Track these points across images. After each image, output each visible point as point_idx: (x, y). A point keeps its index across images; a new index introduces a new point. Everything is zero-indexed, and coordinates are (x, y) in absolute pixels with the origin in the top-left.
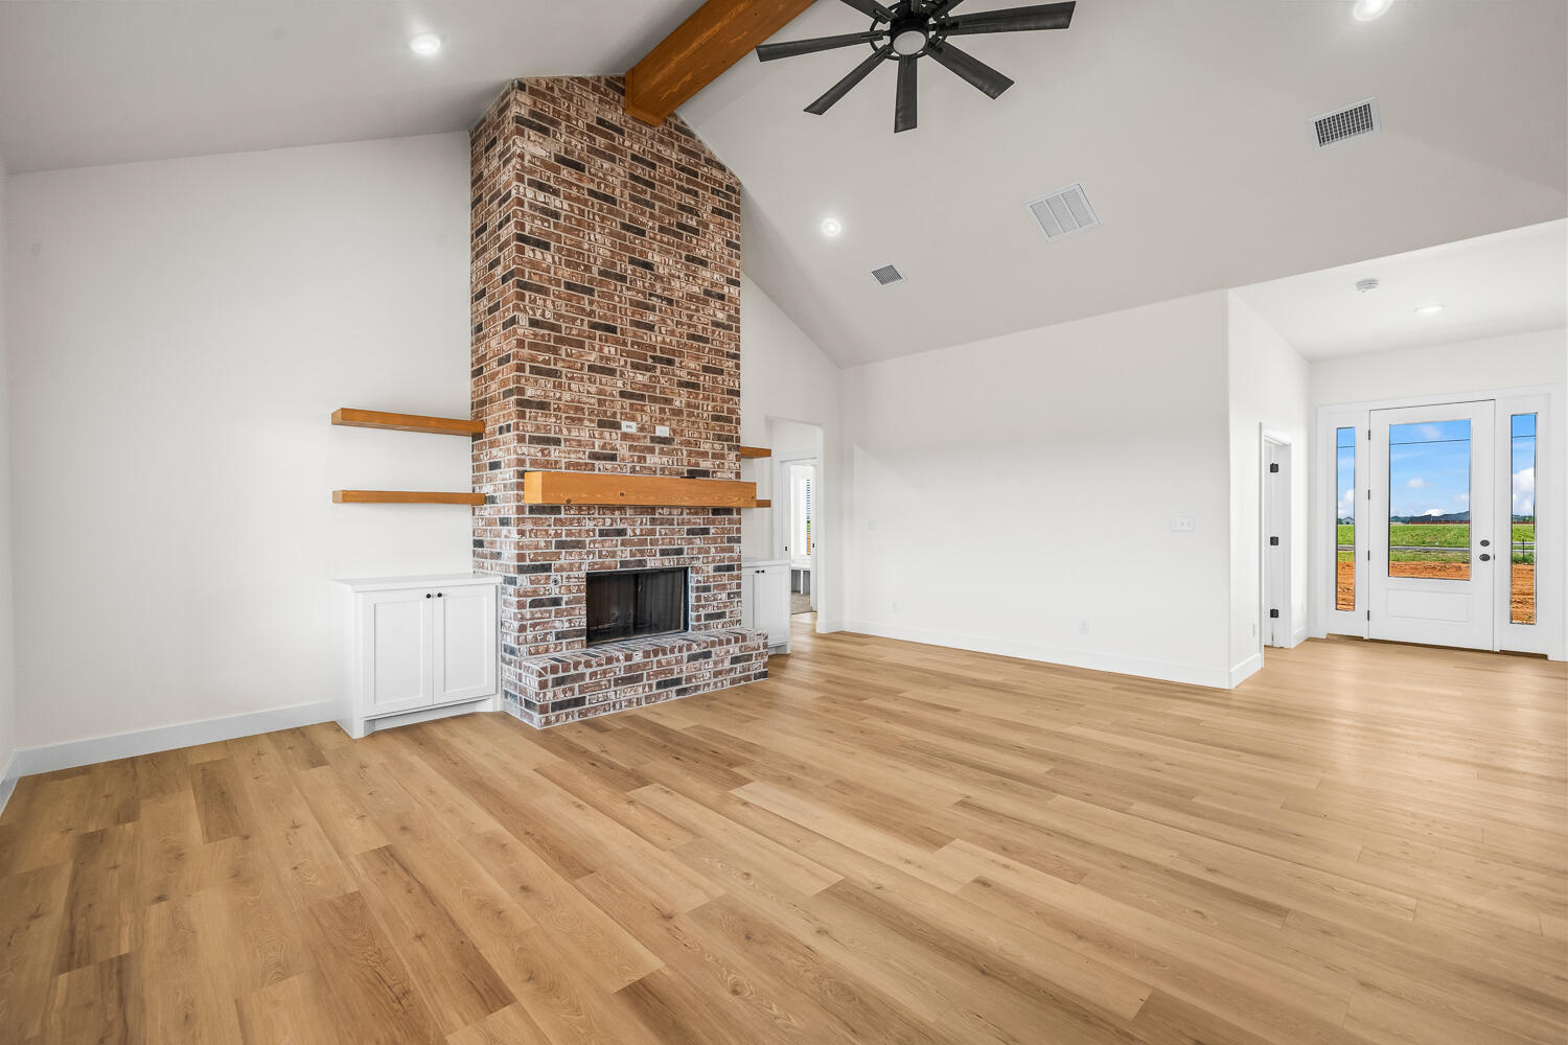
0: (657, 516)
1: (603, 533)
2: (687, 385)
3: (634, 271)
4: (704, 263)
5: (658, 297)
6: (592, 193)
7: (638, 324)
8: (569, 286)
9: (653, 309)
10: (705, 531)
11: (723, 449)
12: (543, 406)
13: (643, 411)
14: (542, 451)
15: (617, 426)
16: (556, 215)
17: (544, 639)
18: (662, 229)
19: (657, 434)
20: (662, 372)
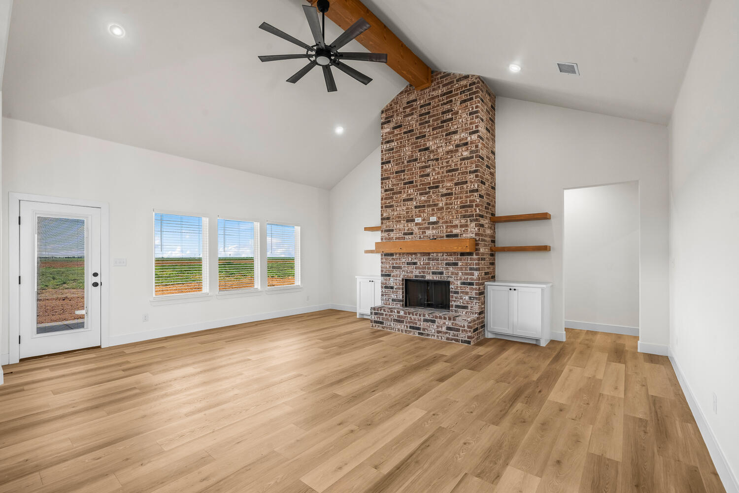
0: (431, 257)
1: (408, 264)
2: (446, 195)
3: (420, 155)
4: (455, 132)
5: (431, 160)
6: (405, 133)
7: (422, 176)
8: (397, 173)
9: (429, 166)
10: (456, 264)
11: (467, 222)
12: (388, 218)
13: (424, 212)
14: (388, 234)
15: (413, 220)
16: (392, 149)
17: (388, 300)
18: (433, 129)
19: (431, 221)
20: (433, 193)
